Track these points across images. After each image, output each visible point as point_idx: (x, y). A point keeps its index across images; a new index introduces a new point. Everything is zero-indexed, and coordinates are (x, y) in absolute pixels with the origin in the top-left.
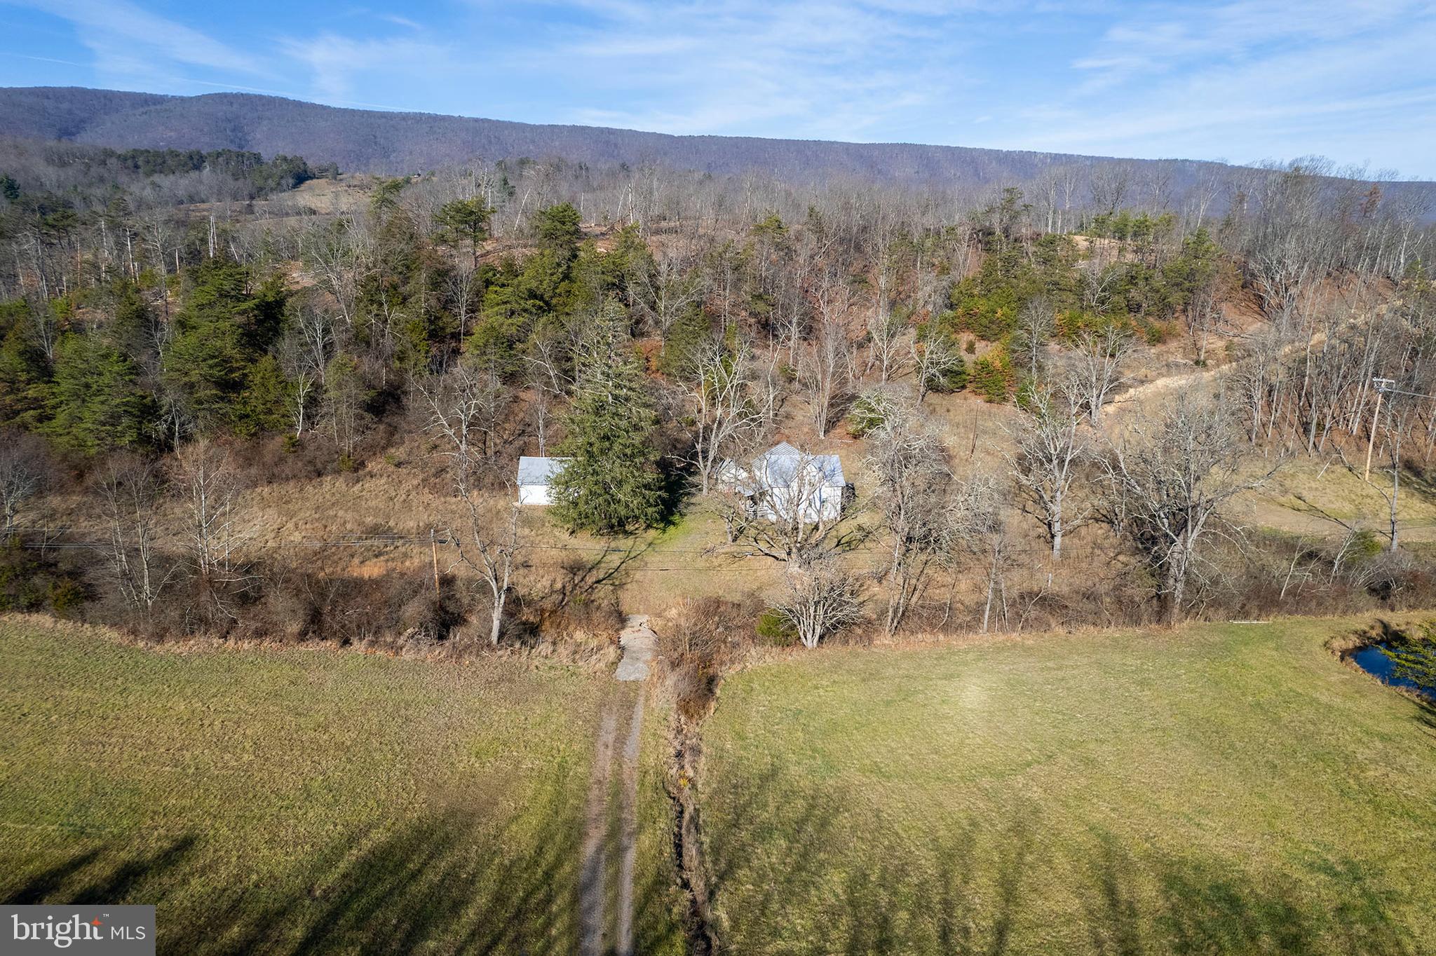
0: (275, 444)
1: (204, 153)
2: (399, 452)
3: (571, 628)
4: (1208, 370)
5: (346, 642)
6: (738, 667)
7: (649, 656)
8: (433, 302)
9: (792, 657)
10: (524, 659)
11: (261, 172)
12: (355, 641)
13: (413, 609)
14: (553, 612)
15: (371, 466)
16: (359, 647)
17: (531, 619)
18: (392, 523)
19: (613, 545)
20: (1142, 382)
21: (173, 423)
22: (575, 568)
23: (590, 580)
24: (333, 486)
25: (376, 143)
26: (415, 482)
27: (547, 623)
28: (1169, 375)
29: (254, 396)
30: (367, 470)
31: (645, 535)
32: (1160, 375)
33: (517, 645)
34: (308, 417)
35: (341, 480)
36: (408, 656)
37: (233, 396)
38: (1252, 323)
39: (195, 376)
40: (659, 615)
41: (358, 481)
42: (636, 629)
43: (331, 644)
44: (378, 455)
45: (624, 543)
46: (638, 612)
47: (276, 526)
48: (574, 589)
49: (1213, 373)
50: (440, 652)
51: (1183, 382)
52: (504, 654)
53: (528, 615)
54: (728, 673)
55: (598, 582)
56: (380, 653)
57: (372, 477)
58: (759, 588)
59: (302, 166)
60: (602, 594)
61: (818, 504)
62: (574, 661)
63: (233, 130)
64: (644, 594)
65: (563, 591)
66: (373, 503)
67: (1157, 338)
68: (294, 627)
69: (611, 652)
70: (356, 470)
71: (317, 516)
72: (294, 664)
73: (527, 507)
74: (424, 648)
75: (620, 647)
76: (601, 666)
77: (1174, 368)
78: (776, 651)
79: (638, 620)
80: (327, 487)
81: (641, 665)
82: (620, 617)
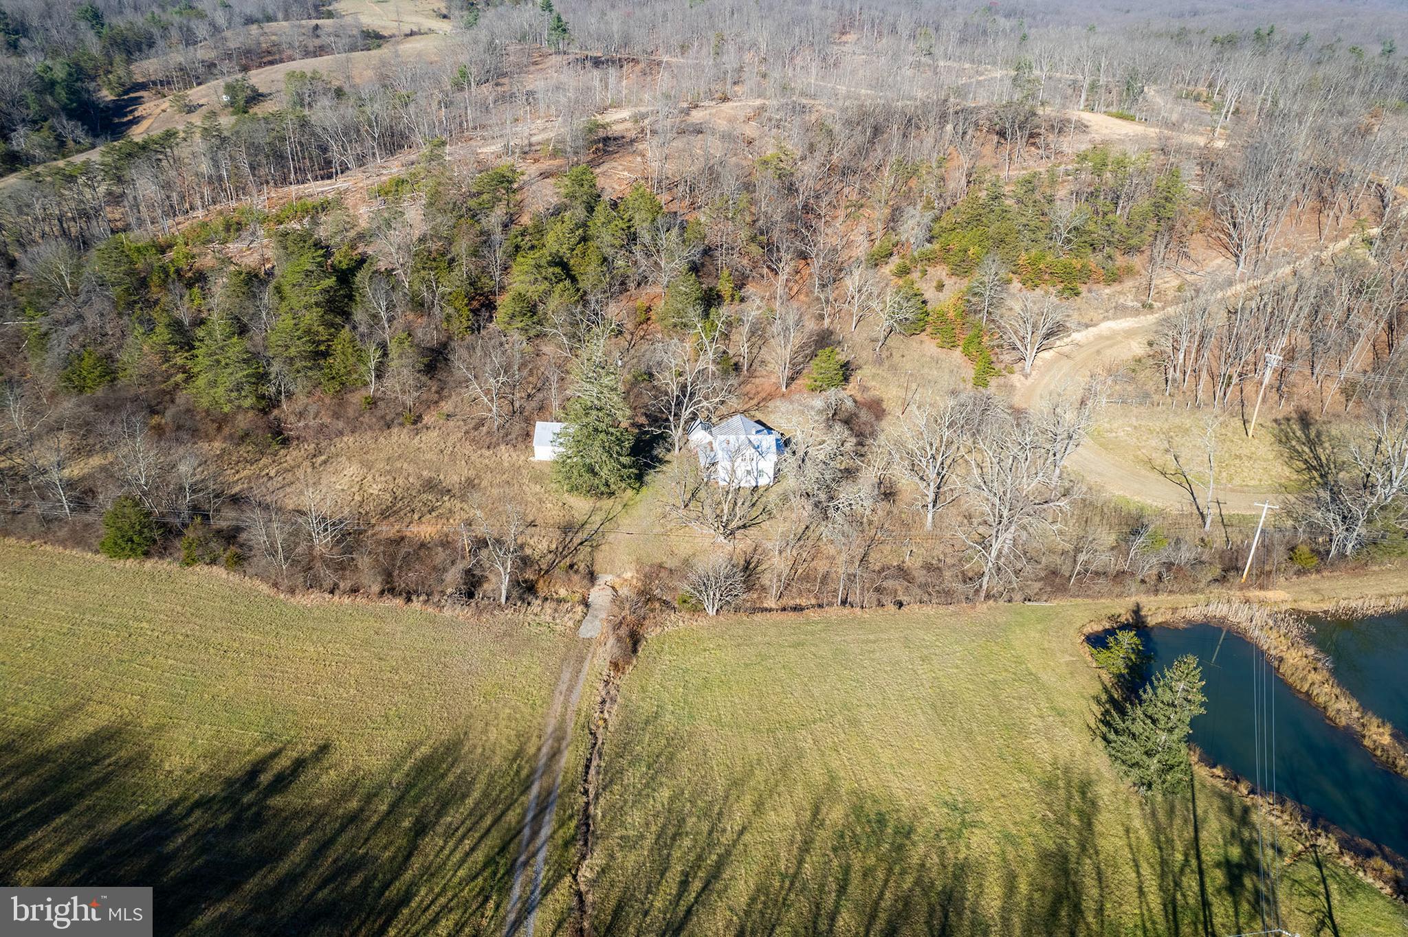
4: (1152, 313)
5: (409, 600)
7: (603, 615)
12: (414, 598)
15: (427, 419)
16: (416, 604)
24: (400, 437)
28: (1115, 318)
30: (424, 422)
31: (623, 495)
32: (1106, 318)
34: (378, 377)
35: (405, 431)
36: (447, 612)
37: (322, 362)
38: (1216, 258)
39: (293, 351)
40: (619, 576)
41: (417, 434)
42: (602, 587)
44: (432, 408)
50: (468, 612)
52: (509, 612)
60: (581, 557)
62: (554, 618)
64: (613, 555)
67: (1114, 278)
69: (580, 609)
70: (415, 422)
73: (541, 463)
74: (458, 607)
75: (587, 605)
76: (570, 624)
77: (1121, 311)
78: (687, 616)
79: (605, 578)
80: (394, 438)
81: (597, 623)
82: (592, 577)
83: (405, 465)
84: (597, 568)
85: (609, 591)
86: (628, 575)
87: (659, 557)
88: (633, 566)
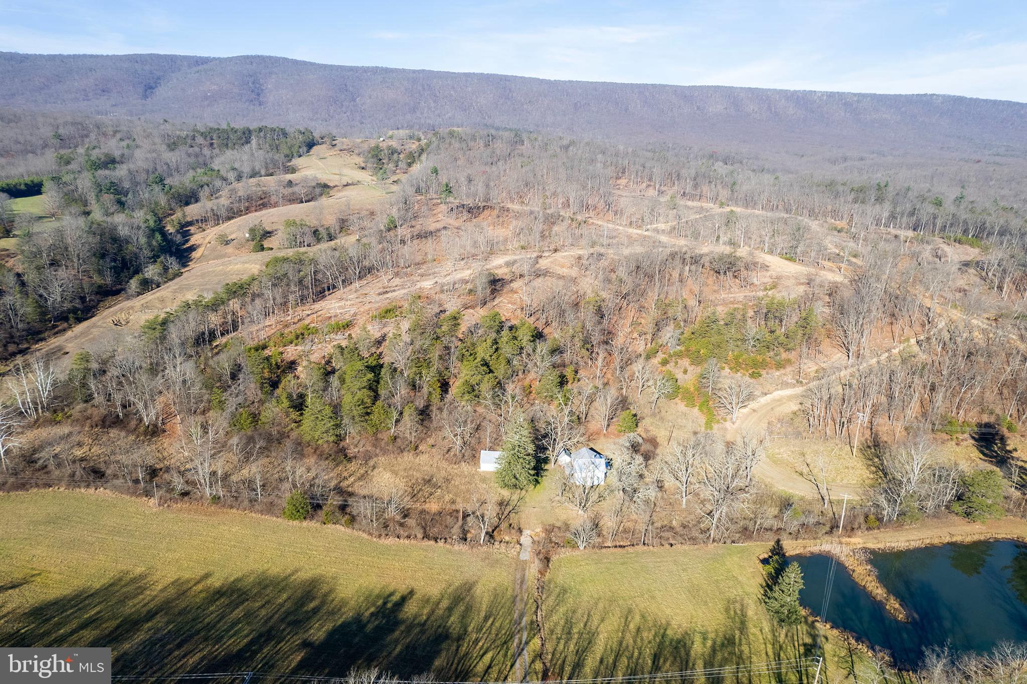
1: (251, 128)
3: (504, 535)
5: (436, 542)
6: (557, 556)
7: (529, 549)
8: (440, 366)
9: (576, 553)
10: (492, 550)
11: (286, 143)
16: (440, 543)
22: (502, 504)
23: (507, 510)
24: (408, 458)
26: (440, 456)
28: (781, 389)
29: (374, 417)
30: (420, 449)
32: (777, 389)
33: (489, 544)
35: (411, 455)
36: (456, 548)
40: (533, 531)
41: (417, 456)
42: (526, 536)
43: (432, 542)
44: (423, 442)
46: (526, 529)
50: (465, 547)
52: (486, 548)
54: (554, 558)
55: (510, 511)
56: (448, 546)
57: (422, 453)
58: (568, 519)
59: (311, 137)
62: (507, 551)
64: (528, 520)
67: (780, 366)
69: (518, 546)
70: (415, 450)
71: (406, 474)
73: (484, 472)
74: (461, 545)
75: (521, 545)
76: (515, 553)
77: (785, 385)
78: (570, 550)
79: (526, 532)
80: (406, 458)
81: (528, 553)
82: (520, 531)
83: (415, 473)
84: (522, 526)
85: (530, 538)
86: (538, 530)
87: (551, 521)
88: (540, 526)
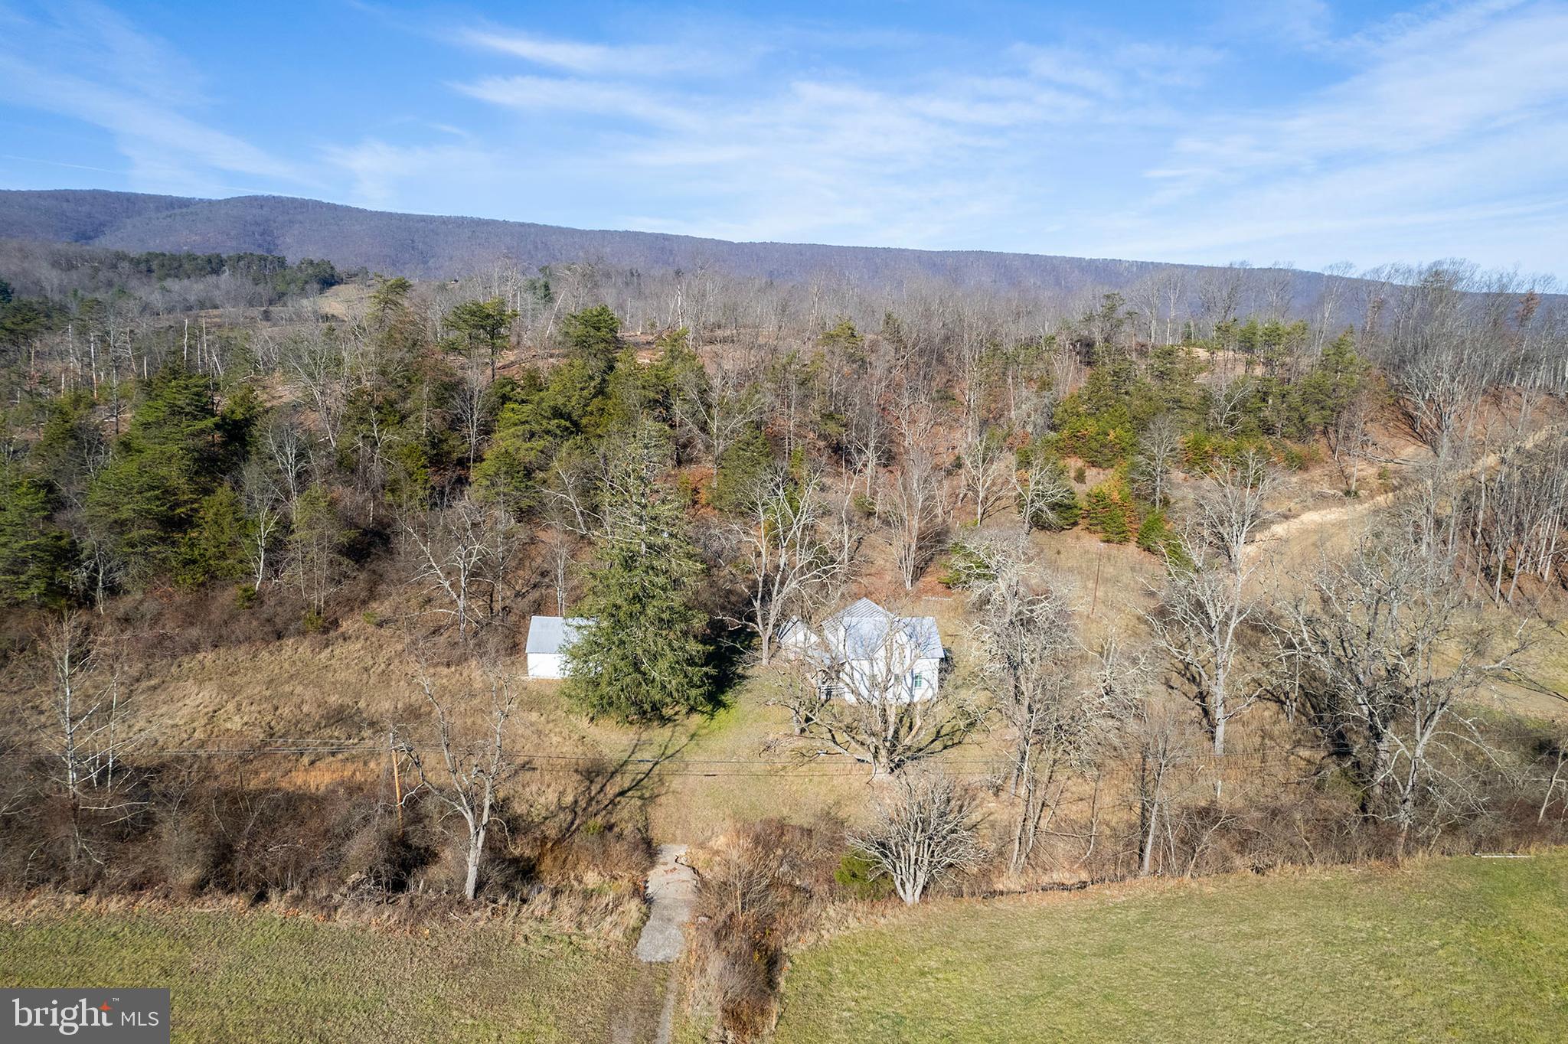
0: (227, 596)
1: (224, 256)
2: (382, 608)
3: (581, 867)
4: (1361, 503)
5: (261, 897)
6: (810, 937)
7: (684, 916)
8: (437, 421)
9: (887, 919)
10: (508, 924)
11: (284, 276)
12: (273, 894)
13: (363, 846)
14: (557, 842)
15: (346, 625)
16: (276, 905)
17: (528, 853)
18: (362, 704)
19: (645, 736)
20: (1286, 517)
21: (96, 571)
22: (593, 772)
23: (611, 790)
24: (296, 651)
25: (413, 248)
26: (399, 647)
27: (548, 861)
28: (1315, 508)
29: (204, 538)
30: (341, 630)
31: (686, 722)
32: (1308, 509)
33: (502, 900)
34: (269, 564)
35: (306, 643)
36: (344, 920)
37: (177, 536)
38: (1406, 446)
39: (126, 513)
40: (702, 846)
41: (327, 646)
42: (670, 867)
43: (237, 902)
44: (356, 611)
45: (660, 734)
46: (674, 841)
47: (210, 709)
48: (589, 804)
49: (1366, 505)
50: (390, 915)
51: (1333, 516)
52: (482, 915)
53: (521, 848)
54: (797, 947)
55: (622, 793)
56: (304, 916)
57: (345, 639)
58: (837, 803)
59: (329, 270)
60: (625, 814)
61: (909, 680)
62: (580, 926)
63: (262, 234)
64: (684, 811)
65: (573, 808)
66: (341, 676)
67: (1300, 464)
68: (189, 875)
69: (633, 907)
70: (326, 631)
71: (268, 693)
72: (175, 935)
73: (539, 682)
74: (369, 909)
75: (648, 901)
76: (618, 934)
77: (1321, 500)
78: (861, 908)
79: (674, 852)
80: (287, 652)
81: (673, 931)
82: (649, 850)
83: (299, 689)
84: (656, 834)
85: (687, 874)
86: (720, 842)
88: (728, 823)
